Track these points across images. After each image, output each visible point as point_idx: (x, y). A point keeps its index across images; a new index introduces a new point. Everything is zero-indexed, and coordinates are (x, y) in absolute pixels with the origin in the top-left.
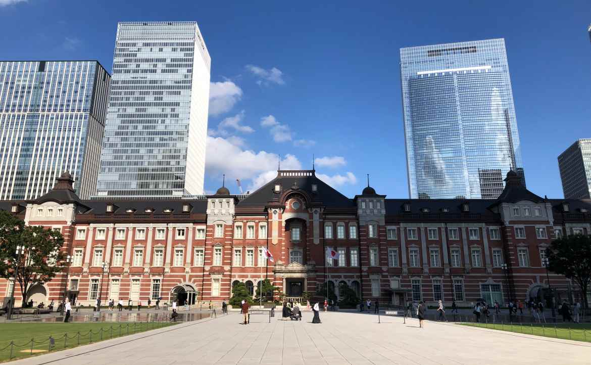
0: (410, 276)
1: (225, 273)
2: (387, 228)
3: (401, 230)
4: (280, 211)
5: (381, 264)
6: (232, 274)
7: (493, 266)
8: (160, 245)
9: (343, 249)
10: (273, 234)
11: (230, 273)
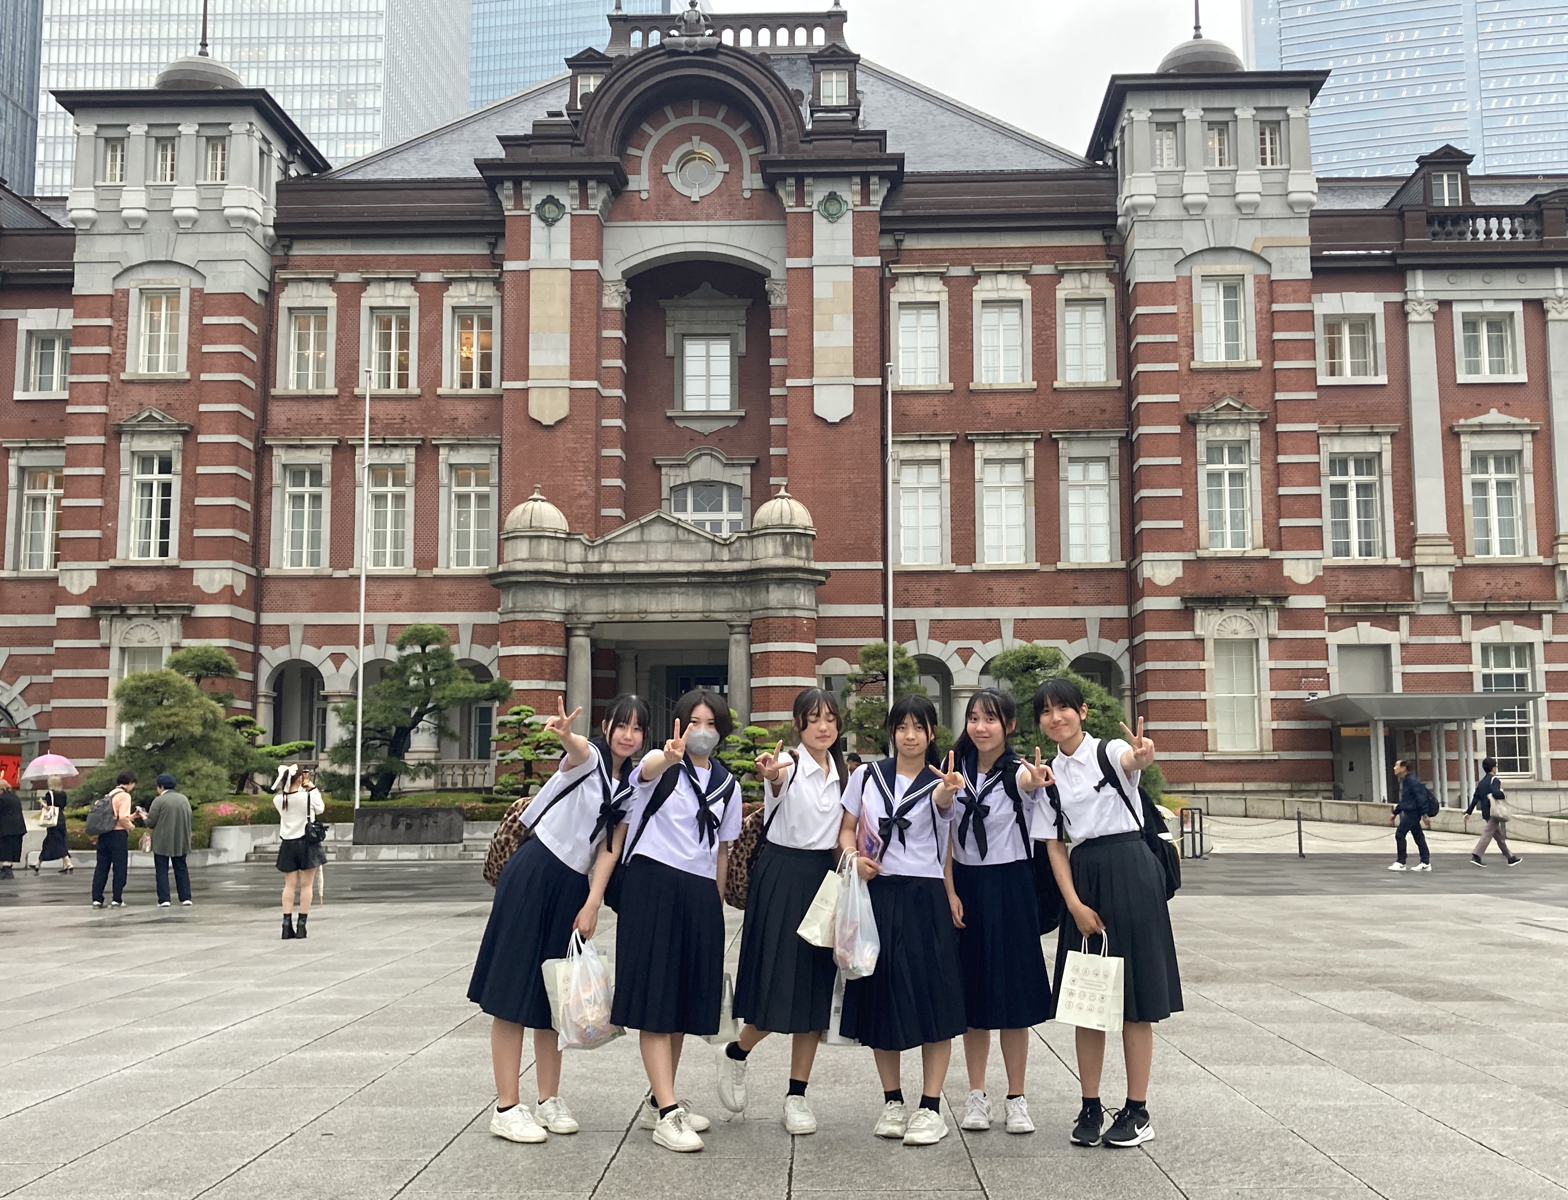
0: (1466, 620)
1: (205, 612)
2: (1322, 307)
3: (1413, 317)
4: (584, 204)
5: (1276, 537)
6: (269, 619)
9: (1015, 451)
10: (536, 358)
11: (248, 616)
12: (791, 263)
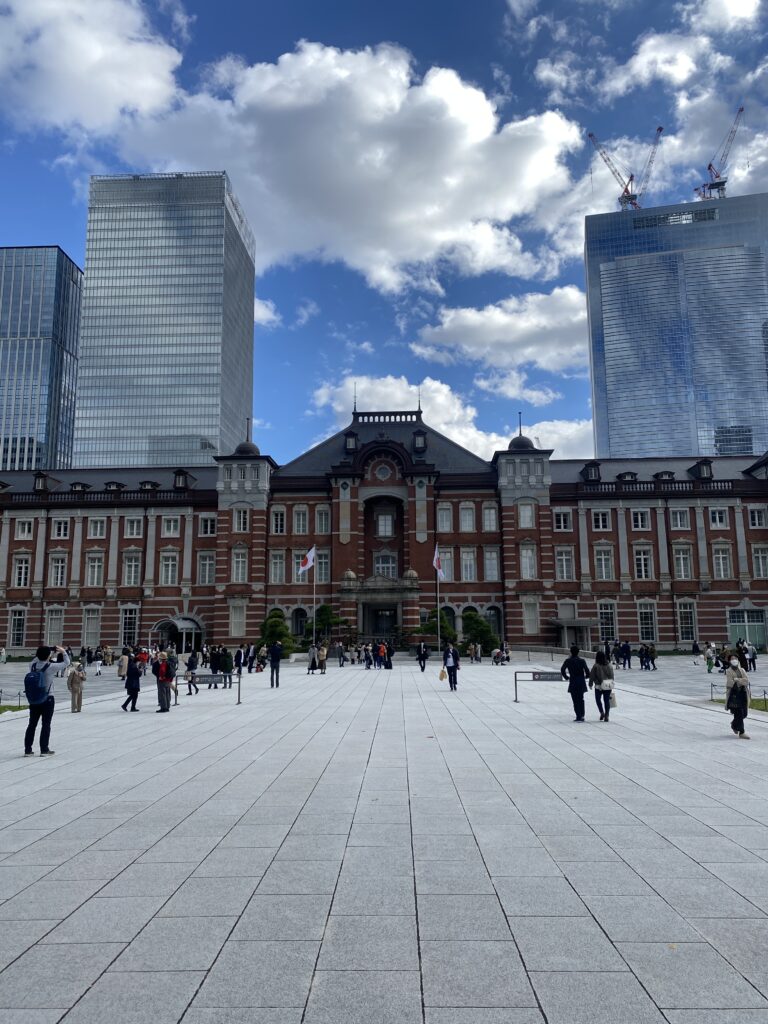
0: (595, 597)
1: (255, 596)
2: (554, 511)
3: (580, 513)
4: (354, 484)
5: (541, 575)
6: (269, 597)
7: (752, 576)
8: (133, 547)
9: (472, 549)
10: (341, 526)
11: (264, 596)
12: (410, 499)
